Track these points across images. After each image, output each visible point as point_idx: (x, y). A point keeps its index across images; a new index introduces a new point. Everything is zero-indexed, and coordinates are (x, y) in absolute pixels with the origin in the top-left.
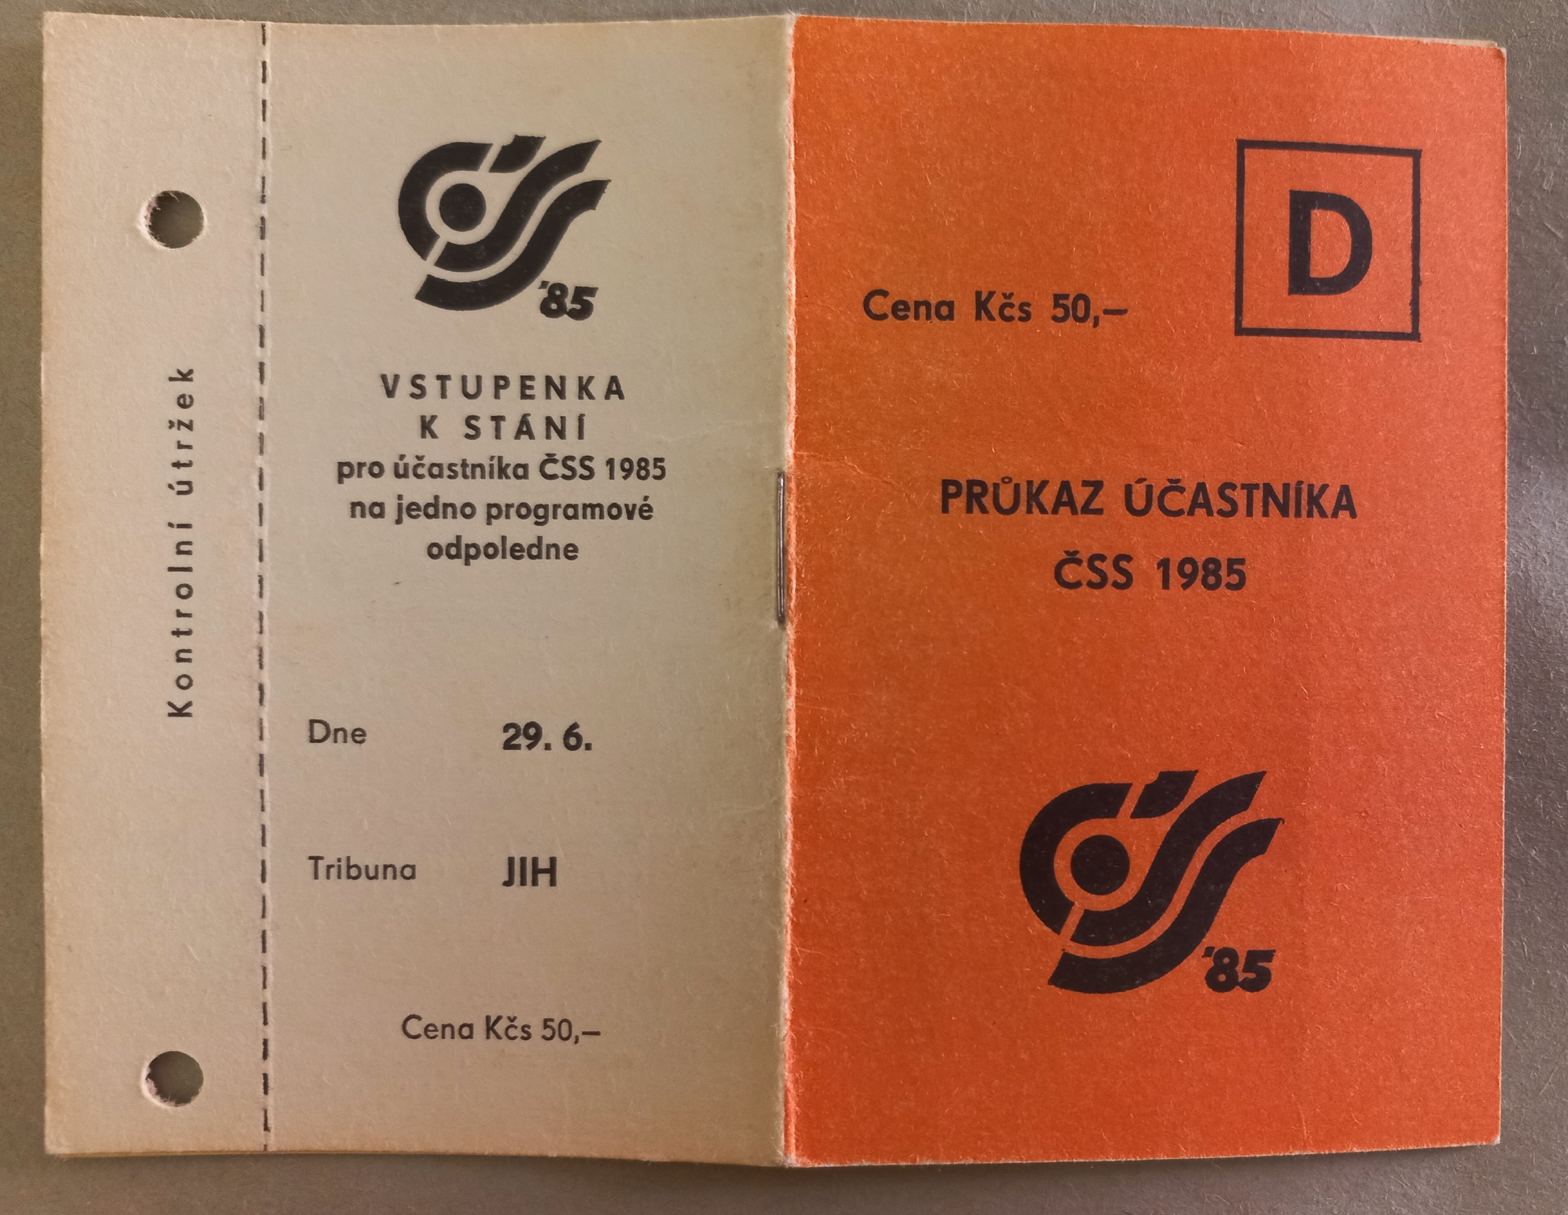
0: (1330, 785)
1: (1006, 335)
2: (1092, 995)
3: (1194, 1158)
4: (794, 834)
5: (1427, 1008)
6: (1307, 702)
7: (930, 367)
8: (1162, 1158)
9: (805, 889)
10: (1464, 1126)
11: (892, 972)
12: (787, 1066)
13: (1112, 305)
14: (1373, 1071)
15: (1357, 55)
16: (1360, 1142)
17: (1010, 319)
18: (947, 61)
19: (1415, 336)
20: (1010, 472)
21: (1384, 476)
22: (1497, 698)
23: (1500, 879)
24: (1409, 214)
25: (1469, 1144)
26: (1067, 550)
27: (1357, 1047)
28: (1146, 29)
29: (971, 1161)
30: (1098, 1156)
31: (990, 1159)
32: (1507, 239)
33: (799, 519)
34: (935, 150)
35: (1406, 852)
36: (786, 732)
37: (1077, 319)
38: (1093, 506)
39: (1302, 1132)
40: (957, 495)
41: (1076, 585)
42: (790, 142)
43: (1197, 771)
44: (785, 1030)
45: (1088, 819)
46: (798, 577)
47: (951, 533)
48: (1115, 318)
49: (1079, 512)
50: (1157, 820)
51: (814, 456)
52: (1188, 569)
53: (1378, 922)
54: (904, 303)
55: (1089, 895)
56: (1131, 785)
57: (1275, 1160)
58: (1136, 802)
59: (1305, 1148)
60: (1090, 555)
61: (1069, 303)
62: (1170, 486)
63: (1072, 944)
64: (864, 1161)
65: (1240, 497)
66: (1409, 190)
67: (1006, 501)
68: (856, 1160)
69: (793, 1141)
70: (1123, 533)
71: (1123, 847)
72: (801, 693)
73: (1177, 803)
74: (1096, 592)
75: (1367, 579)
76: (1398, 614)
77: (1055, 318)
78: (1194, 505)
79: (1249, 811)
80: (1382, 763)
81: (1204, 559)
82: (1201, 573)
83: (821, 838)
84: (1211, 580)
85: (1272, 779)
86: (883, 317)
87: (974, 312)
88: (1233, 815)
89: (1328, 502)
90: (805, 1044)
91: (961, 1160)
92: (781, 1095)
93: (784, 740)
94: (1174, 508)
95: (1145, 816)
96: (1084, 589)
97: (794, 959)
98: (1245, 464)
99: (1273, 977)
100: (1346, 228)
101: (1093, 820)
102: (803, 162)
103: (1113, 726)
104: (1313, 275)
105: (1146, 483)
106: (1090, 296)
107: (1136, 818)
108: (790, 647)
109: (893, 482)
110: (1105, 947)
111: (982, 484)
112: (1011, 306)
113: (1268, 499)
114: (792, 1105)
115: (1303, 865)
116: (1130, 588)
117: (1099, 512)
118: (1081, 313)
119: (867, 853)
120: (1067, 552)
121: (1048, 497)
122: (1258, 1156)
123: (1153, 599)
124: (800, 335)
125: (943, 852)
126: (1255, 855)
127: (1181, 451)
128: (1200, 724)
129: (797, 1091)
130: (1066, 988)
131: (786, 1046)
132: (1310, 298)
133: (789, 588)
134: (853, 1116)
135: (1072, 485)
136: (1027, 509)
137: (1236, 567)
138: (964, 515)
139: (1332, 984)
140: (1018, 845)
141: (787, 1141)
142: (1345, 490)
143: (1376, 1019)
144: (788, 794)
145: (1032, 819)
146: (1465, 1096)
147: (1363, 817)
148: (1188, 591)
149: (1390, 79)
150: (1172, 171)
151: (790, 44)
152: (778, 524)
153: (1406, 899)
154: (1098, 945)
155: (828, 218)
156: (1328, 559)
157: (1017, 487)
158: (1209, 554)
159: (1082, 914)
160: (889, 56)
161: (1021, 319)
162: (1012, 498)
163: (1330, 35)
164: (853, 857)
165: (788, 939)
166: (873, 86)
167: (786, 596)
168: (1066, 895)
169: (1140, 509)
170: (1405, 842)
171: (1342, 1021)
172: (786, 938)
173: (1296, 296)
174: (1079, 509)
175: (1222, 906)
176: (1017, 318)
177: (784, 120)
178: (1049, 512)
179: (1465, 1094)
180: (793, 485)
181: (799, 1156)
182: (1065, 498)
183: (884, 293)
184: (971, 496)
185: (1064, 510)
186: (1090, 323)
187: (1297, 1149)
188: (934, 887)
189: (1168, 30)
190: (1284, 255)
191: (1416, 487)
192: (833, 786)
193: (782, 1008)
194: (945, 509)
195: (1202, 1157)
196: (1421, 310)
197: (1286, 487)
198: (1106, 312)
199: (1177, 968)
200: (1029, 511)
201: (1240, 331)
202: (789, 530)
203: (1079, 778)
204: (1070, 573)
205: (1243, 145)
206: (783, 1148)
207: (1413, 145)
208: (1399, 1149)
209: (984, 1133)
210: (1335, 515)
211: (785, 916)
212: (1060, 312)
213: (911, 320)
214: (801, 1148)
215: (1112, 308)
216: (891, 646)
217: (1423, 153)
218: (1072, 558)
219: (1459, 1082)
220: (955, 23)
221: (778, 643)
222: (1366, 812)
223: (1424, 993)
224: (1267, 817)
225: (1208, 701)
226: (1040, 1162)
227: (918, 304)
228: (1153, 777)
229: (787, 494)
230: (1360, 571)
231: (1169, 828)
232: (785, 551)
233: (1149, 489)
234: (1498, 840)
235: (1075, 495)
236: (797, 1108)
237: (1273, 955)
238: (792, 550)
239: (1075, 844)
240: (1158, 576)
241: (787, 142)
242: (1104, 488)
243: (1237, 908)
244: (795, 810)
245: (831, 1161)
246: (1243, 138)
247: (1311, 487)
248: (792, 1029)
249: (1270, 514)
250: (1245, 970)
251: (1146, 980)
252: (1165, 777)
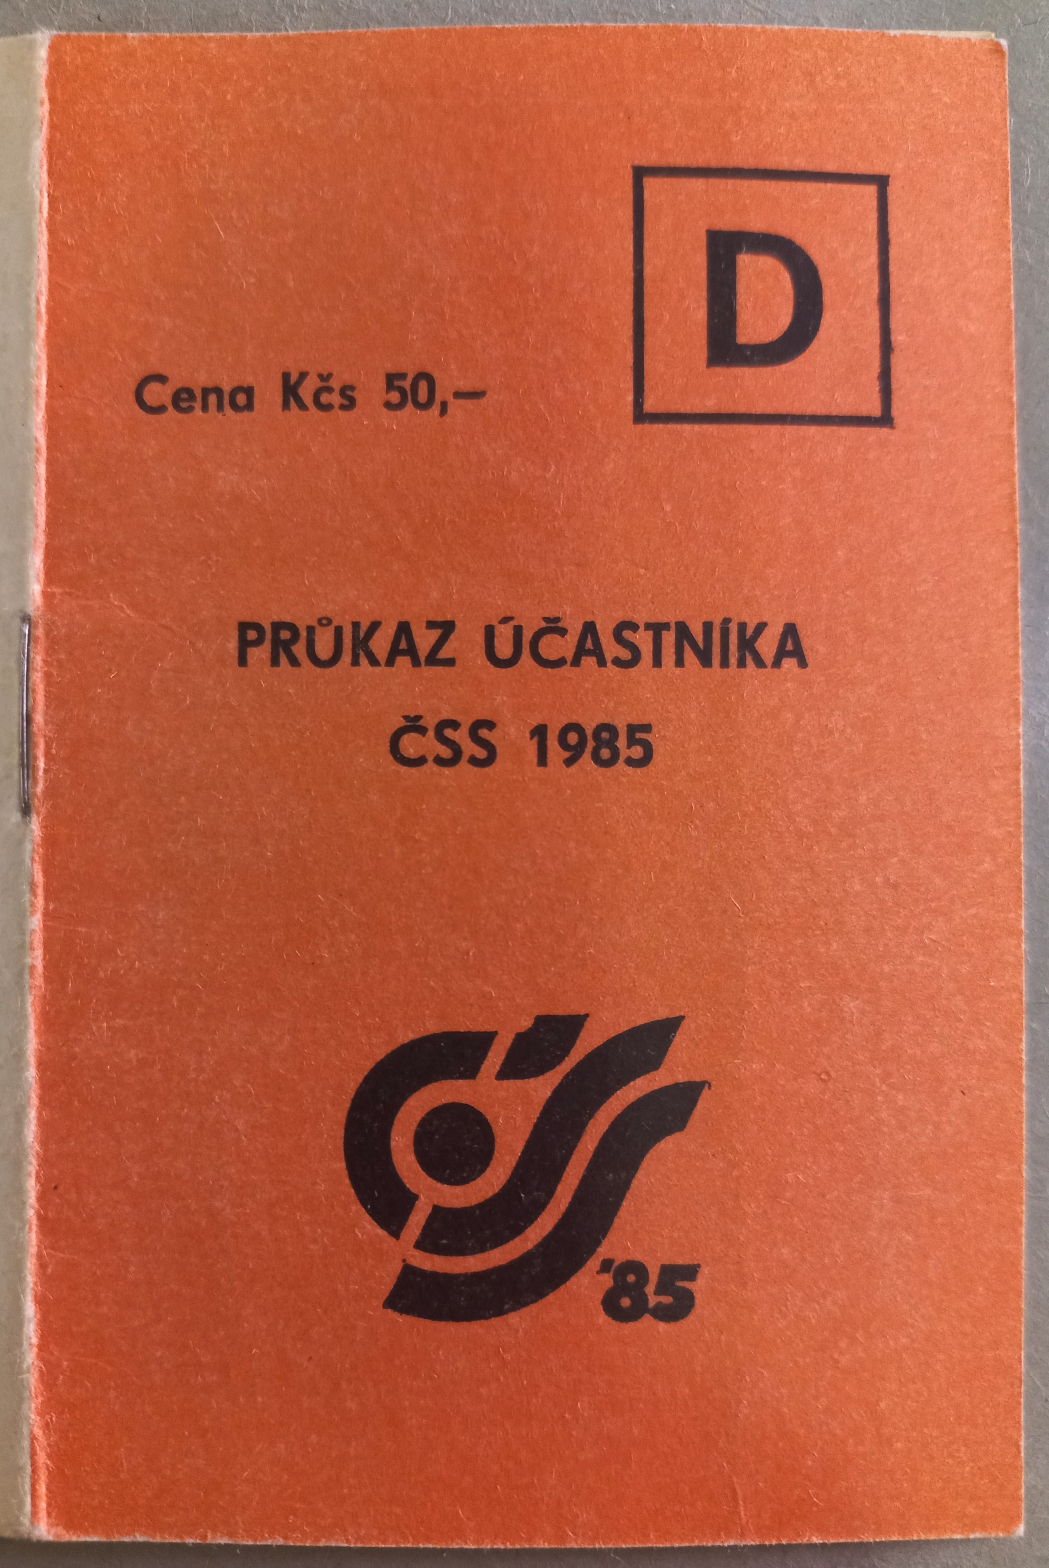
0: (775, 1035)
1: (323, 428)
2: (443, 1323)
3: (586, 1546)
4: (41, 1099)
5: (916, 1345)
6: (742, 921)
7: (222, 473)
8: (542, 1546)
9: (56, 1172)
10: (970, 1510)
11: (172, 1286)
12: (33, 1405)
13: (464, 385)
14: (838, 1432)
15: (796, 53)
16: (820, 1529)
17: (328, 407)
18: (246, 83)
19: (886, 419)
20: (327, 609)
21: (846, 611)
22: (1012, 915)
23: (1019, 1167)
24: (873, 260)
25: (978, 1535)
26: (406, 714)
27: (816, 1398)
28: (509, 29)
29: (280, 1542)
30: (453, 1541)
31: (306, 1539)
32: (1012, 292)
33: (48, 676)
34: (230, 194)
35: (885, 1129)
36: (29, 961)
37: (417, 405)
38: (443, 654)
39: (739, 1514)
40: (259, 642)
41: (420, 761)
42: (41, 191)
43: (587, 1015)
44: (30, 1358)
45: (436, 1081)
46: (47, 754)
47: (250, 693)
48: (469, 403)
49: (423, 663)
50: (532, 1082)
51: (70, 594)
52: (573, 738)
53: (846, 1226)
54: (189, 392)
55: (439, 1185)
56: (496, 1033)
57: (702, 1551)
58: (503, 1057)
59: (743, 1536)
60: (436, 721)
61: (407, 384)
62: (547, 627)
63: (417, 1253)
64: (138, 1536)
65: (643, 640)
66: (872, 225)
67: (324, 649)
68: (128, 1534)
69: (43, 1505)
70: (483, 691)
71: (486, 1120)
72: (51, 908)
73: (560, 1059)
74: (447, 771)
75: (823, 752)
76: (869, 799)
77: (388, 405)
78: (580, 652)
79: (662, 1070)
80: (851, 1005)
81: (594, 725)
82: (591, 744)
83: (76, 1103)
84: (605, 753)
85: (693, 1026)
86: (161, 409)
87: (279, 400)
88: (639, 1077)
89: (767, 646)
90: (57, 1378)
91: (266, 1539)
92: (26, 1444)
93: (27, 971)
94: (553, 656)
95: (516, 1077)
96: (431, 766)
97: (42, 1265)
98: (650, 596)
99: (697, 1301)
100: (786, 279)
101: (443, 1081)
102: (59, 218)
103: (471, 954)
104: (742, 339)
105: (512, 623)
106: (436, 375)
107: (503, 1079)
108: (36, 847)
109: (174, 627)
110: (461, 1258)
111: (292, 628)
112: (330, 390)
113: (683, 643)
114: (42, 1458)
115: (739, 1147)
116: (494, 765)
117: (450, 662)
118: (423, 396)
119: (138, 1124)
120: (406, 718)
121: (381, 644)
122: (677, 1545)
123: (524, 780)
124: (52, 435)
125: (240, 1124)
126: (670, 1132)
127: (561, 580)
128: (591, 950)
129: (48, 1439)
130: (408, 1313)
131: (32, 1379)
132: (737, 371)
133: (35, 768)
134: (122, 1476)
135: (413, 627)
136: (352, 660)
137: (639, 735)
138: (267, 668)
139: (781, 1311)
140: (342, 1116)
141: (34, 1505)
142: (790, 630)
143: (844, 1360)
144: (32, 1044)
145: (360, 1079)
146: (972, 1467)
147: (823, 1081)
148: (574, 769)
149: (843, 84)
150: (545, 209)
151: (42, 70)
152: (21, 683)
153: (886, 1195)
154: (451, 1255)
155: (90, 286)
156: (767, 723)
157: (339, 631)
158: (601, 719)
159: (429, 1210)
160: (171, 80)
161: (342, 407)
162: (331, 645)
163: (758, 27)
164: (119, 1130)
165: (32, 1238)
166: (151, 120)
167: (30, 781)
168: (408, 1186)
169: (505, 658)
170: (884, 1115)
171: (796, 1363)
172: (30, 1237)
173: (718, 370)
174: (422, 660)
175: (624, 1203)
176: (337, 407)
177: (34, 166)
178: (382, 662)
179: (972, 1464)
180: (40, 632)
181: (51, 1525)
182: (403, 645)
183: (161, 379)
184: (277, 643)
185: (403, 661)
186: (435, 410)
187: (732, 1538)
188: (228, 1172)
189: (537, 29)
190: (700, 314)
191: (891, 625)
192: (93, 1033)
193: (25, 1329)
194: (243, 661)
195: (597, 1546)
196: (895, 385)
197: (708, 627)
198: (458, 395)
199: (562, 1288)
200: (355, 662)
201: (640, 416)
202: (34, 691)
203: (424, 1024)
204: (410, 745)
205: (640, 173)
206: (30, 1514)
207: (878, 168)
208: (877, 1540)
209: (298, 1505)
210: (777, 663)
211: (28, 1207)
212: (395, 397)
213: (198, 412)
214: (54, 1514)
215: (465, 390)
216: (170, 844)
217: (890, 179)
218: (414, 725)
219: (963, 1449)
220: (258, 34)
221: (20, 843)
222: (827, 1073)
223: (912, 1326)
224: (686, 1079)
225: (602, 919)
226: (374, 1546)
227: (206, 392)
228: (526, 1023)
229: (32, 644)
230: (813, 740)
231: (549, 1094)
232: (29, 720)
233: (518, 631)
234: (1016, 1113)
235: (417, 640)
236: (48, 1462)
237: (697, 1271)
238: (39, 718)
239: (419, 1115)
240: (532, 748)
241: (37, 193)
242: (456, 631)
243: (646, 1206)
244: (42, 1065)
245: (96, 1533)
246: (641, 164)
247: (742, 627)
248: (40, 1357)
249: (686, 663)
250: (657, 1292)
251: (519, 1304)
252: (542, 1021)
